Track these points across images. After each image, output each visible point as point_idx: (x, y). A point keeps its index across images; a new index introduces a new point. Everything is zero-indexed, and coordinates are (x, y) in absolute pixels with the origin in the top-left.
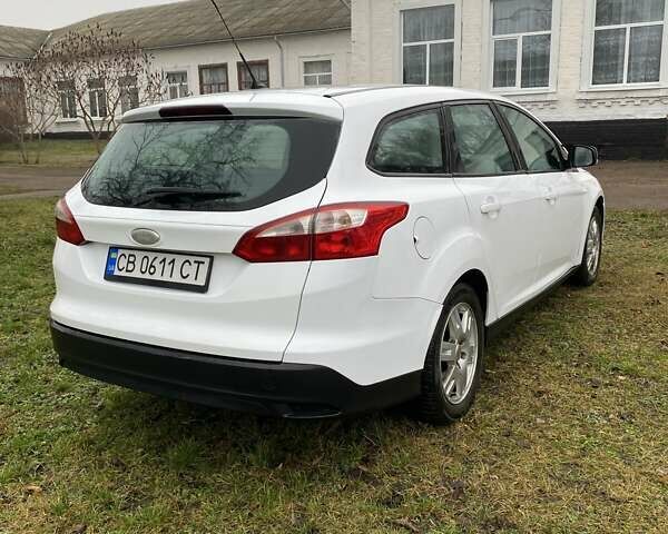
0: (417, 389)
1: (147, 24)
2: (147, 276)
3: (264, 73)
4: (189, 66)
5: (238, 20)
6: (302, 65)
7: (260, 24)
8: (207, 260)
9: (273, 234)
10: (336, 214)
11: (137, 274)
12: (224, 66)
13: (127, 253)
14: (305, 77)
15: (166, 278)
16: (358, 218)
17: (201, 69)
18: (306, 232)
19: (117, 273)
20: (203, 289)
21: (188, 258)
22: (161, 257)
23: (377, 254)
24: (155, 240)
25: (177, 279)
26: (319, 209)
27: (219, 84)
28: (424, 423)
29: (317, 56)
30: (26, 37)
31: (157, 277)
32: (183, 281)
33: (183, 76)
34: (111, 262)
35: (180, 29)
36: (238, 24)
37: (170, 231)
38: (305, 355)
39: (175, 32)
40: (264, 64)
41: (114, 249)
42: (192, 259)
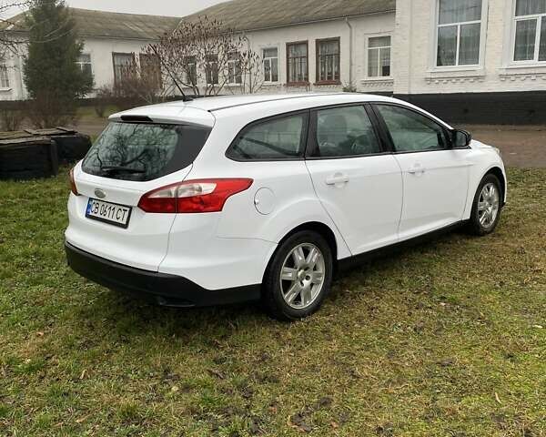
0: (257, 296)
1: (250, 10)
2: (102, 217)
3: (337, 48)
4: (279, 44)
5: (319, 5)
6: (367, 42)
7: (336, 8)
8: (128, 209)
9: (158, 196)
10: (196, 186)
11: (98, 215)
12: (306, 43)
13: (96, 202)
14: (370, 51)
15: (110, 219)
16: (208, 189)
17: (288, 45)
18: (173, 197)
19: (91, 214)
20: (125, 226)
21: (121, 207)
22: (109, 205)
23: (221, 210)
24: (104, 196)
25: (115, 220)
26: (183, 182)
27: (301, 57)
28: (273, 318)
29: (380, 33)
30: (165, 23)
31: (106, 218)
32: (117, 221)
33: (274, 50)
34: (89, 206)
35: (274, 13)
36: (319, 8)
37: (110, 191)
38: (169, 269)
39: (270, 16)
40: (337, 40)
41: (91, 199)
42: (122, 208)
